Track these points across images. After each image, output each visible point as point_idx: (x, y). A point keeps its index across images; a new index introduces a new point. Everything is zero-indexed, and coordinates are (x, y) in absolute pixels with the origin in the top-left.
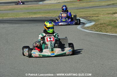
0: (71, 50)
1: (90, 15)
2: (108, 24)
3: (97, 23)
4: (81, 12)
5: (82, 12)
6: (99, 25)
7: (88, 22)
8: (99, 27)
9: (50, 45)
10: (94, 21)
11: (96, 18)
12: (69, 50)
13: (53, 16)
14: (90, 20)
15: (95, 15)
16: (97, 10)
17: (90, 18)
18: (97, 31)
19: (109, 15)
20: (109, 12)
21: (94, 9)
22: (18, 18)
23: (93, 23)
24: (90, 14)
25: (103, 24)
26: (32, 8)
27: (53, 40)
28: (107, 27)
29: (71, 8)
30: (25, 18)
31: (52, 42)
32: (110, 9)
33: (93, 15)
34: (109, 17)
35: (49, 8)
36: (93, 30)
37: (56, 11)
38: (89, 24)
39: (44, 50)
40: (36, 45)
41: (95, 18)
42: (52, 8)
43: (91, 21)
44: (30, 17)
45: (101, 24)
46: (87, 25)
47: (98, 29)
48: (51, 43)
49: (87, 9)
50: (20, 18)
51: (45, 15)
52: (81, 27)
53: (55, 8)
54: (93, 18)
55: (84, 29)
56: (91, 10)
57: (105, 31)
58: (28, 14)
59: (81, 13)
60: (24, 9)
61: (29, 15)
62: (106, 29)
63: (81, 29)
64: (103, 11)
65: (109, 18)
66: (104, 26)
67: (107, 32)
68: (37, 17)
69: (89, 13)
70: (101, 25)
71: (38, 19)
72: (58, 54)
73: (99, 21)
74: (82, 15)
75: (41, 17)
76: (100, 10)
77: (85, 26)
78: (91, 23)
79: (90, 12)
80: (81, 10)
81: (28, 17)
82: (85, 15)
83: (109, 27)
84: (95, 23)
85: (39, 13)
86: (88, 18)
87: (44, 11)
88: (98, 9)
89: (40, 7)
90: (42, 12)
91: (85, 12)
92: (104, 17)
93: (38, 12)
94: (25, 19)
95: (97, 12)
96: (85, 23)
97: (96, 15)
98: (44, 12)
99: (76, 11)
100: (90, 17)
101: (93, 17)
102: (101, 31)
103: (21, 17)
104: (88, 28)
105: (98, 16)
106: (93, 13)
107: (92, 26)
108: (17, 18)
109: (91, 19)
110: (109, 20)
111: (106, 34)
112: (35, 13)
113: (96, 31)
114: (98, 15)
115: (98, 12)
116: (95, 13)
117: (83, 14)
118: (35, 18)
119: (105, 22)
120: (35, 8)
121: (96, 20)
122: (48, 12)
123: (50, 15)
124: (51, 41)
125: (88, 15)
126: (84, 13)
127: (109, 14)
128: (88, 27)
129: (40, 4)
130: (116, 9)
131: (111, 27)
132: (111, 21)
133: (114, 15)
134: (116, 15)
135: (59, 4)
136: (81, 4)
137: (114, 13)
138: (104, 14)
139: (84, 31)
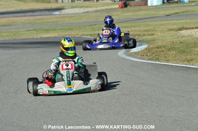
0: (100, 83)
1: (139, 33)
2: (169, 47)
3: (151, 46)
5: (126, 27)
6: (156, 50)
8: (155, 52)
9: (66, 76)
10: (146, 42)
11: (150, 37)
12: (95, 82)
13: (77, 35)
14: (140, 41)
15: (148, 33)
16: (151, 23)
18: (152, 60)
19: (172, 32)
20: (172, 28)
21: (146, 22)
22: (17, 40)
23: (144, 46)
24: (139, 31)
25: (161, 47)
26: (41, 21)
27: (72, 68)
28: (169, 53)
30: (30, 39)
31: (70, 71)
32: (174, 21)
33: (145, 33)
34: (172, 36)
35: (71, 21)
36: (145, 57)
37: (82, 26)
38: (137, 48)
39: (56, 84)
40: (46, 76)
41: (147, 37)
42: (75, 22)
43: (141, 43)
44: (38, 37)
45: (157, 48)
46: (134, 50)
47: (154, 55)
48: (68, 73)
49: (135, 22)
50: (21, 39)
51: (64, 34)
52: (124, 53)
53: (81, 21)
54: (145, 37)
55: (130, 55)
56: (141, 24)
57: (164, 59)
58: (35, 32)
59: (124, 29)
60: (29, 23)
61: (37, 34)
62: (166, 56)
63: (124, 56)
64: (161, 25)
66: (163, 51)
67: (168, 61)
68: (50, 37)
69: (137, 29)
70: (158, 50)
71: (51, 40)
72: (78, 89)
73: (154, 43)
75: (57, 36)
76: (156, 23)
77: (132, 51)
78: (141, 45)
79: (140, 28)
80: (125, 24)
81: (35, 37)
82: (131, 33)
83: (172, 52)
84: (148, 46)
85: (53, 30)
86: (137, 37)
87: (62, 26)
88: (154, 22)
89: (55, 20)
90: (60, 28)
91: (131, 27)
92: (164, 36)
93: (53, 28)
94: (29, 41)
95: (152, 28)
97: (150, 33)
98: (62, 28)
100: (140, 36)
101: (144, 35)
102: (157, 59)
103: (23, 38)
105: (153, 35)
106: (144, 29)
107: (143, 51)
108: (17, 38)
109: (141, 38)
110: (172, 40)
111: (166, 65)
112: (46, 30)
113: (150, 59)
114: (152, 33)
116: (147, 28)
118: (46, 38)
119: (164, 44)
120: (48, 22)
121: (149, 41)
122: (69, 29)
123: (73, 33)
124: (68, 69)
125: (136, 33)
127: (171, 30)
128: (135, 53)
129: (56, 15)
130: (184, 21)
131: (174, 52)
132: (175, 42)
133: (181, 32)
134: (183, 32)
135: (87, 14)
136: (124, 14)
137: (181, 29)
138: (163, 30)
139: (129, 60)
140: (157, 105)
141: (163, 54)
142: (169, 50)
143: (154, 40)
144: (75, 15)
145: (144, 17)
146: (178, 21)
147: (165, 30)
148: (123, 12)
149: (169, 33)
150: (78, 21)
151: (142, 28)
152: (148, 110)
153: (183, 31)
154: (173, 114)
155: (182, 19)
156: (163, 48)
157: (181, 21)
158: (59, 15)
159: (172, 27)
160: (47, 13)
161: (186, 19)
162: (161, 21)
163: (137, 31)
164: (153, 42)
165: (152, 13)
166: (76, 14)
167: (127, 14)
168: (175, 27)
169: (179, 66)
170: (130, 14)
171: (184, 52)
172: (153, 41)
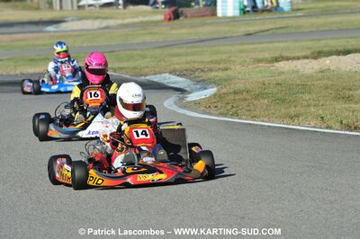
1: (201, 66)
2: (257, 93)
3: (224, 90)
4: (174, 56)
5: (178, 55)
6: (232, 97)
7: (198, 86)
8: (229, 101)
10: (214, 83)
11: (221, 74)
14: (204, 81)
15: (218, 66)
16: (222, 48)
17: (202, 74)
18: (225, 115)
19: (261, 65)
21: (213, 46)
23: (211, 91)
24: (202, 62)
25: (240, 92)
28: (255, 102)
29: (144, 43)
30: (2, 75)
32: (264, 45)
33: (213, 66)
34: (260, 72)
35: (76, 44)
36: (213, 110)
38: (198, 93)
41: (216, 74)
42: (85, 45)
43: (204, 84)
44: (18, 72)
45: (235, 93)
46: (193, 97)
47: (229, 107)
49: (193, 47)
52: (175, 103)
53: (95, 44)
54: (212, 74)
55: (184, 107)
56: (206, 49)
57: (247, 113)
59: (174, 59)
61: (16, 67)
62: (252, 108)
63: (175, 108)
64: (241, 51)
65: (260, 75)
66: (245, 99)
67: (254, 117)
69: (198, 58)
70: (237, 97)
73: (230, 84)
74: (178, 64)
76: (232, 48)
77: (188, 99)
78: (206, 89)
79: (203, 57)
80: (176, 50)
81: (12, 73)
82: (188, 66)
83: (262, 101)
84: (218, 90)
86: (197, 74)
88: (228, 48)
89: (48, 42)
91: (187, 55)
92: (247, 72)
95: (224, 57)
96: (188, 89)
97: (222, 66)
99: (158, 52)
100: (202, 71)
101: (211, 70)
102: (235, 114)
104: (196, 105)
105: (227, 69)
106: (209, 59)
107: (208, 99)
109: (204, 76)
110: (261, 80)
111: (250, 124)
112: (32, 60)
113: (221, 114)
114: (226, 66)
115: (227, 55)
116: (216, 57)
117: (179, 62)
119: (248, 86)
120: (34, 45)
121: (220, 80)
125: (196, 66)
126: (184, 59)
127: (260, 61)
128: (198, 103)
129: (50, 32)
130: (282, 45)
131: (266, 101)
132: (266, 82)
133: (277, 64)
134: (282, 65)
135: (106, 31)
136: (174, 32)
137: (277, 60)
138: (245, 61)
139: (184, 115)
140: (235, 197)
141: (245, 104)
142: (256, 97)
143: (228, 80)
144: (84, 33)
145: (209, 37)
146: (271, 45)
147: (248, 60)
148: (172, 28)
149: (255, 66)
150: (90, 44)
151: (207, 58)
152: (219, 206)
153: (281, 63)
154: (263, 214)
155: (279, 42)
156: (244, 94)
157: (277, 45)
158: (54, 32)
159: (261, 56)
160: (34, 28)
161: (286, 41)
162: (242, 44)
163: (198, 62)
164: (226, 84)
165: (224, 30)
166: (87, 30)
167: (179, 31)
168: (267, 55)
169: (275, 127)
170: (185, 31)
171: (283, 101)
172: (226, 80)
